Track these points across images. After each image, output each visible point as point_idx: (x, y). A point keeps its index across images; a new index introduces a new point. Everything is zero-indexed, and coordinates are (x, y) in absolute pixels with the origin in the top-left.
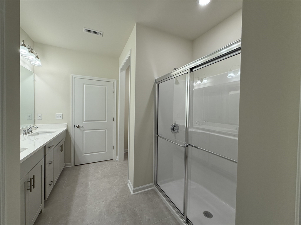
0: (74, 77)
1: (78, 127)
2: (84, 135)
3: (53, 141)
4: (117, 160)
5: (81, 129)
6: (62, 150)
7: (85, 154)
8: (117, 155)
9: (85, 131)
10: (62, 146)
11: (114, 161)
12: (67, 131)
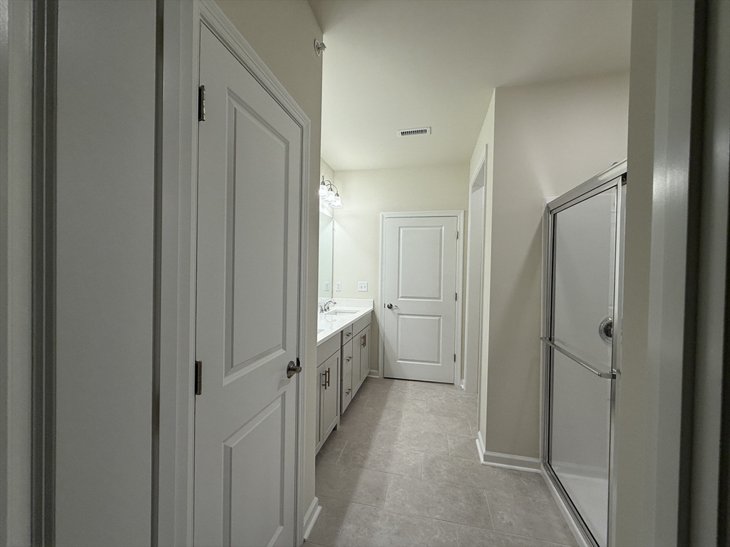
0: (386, 216)
1: (390, 307)
2: (400, 322)
3: (352, 325)
4: (463, 387)
5: (395, 311)
6: (364, 344)
7: (400, 360)
8: (462, 377)
9: (401, 316)
10: (364, 337)
11: (456, 389)
12: (373, 312)
